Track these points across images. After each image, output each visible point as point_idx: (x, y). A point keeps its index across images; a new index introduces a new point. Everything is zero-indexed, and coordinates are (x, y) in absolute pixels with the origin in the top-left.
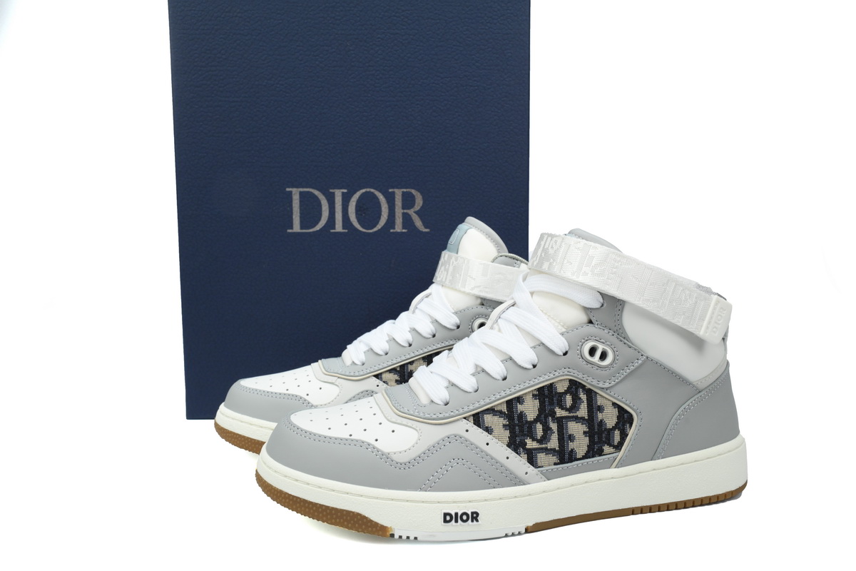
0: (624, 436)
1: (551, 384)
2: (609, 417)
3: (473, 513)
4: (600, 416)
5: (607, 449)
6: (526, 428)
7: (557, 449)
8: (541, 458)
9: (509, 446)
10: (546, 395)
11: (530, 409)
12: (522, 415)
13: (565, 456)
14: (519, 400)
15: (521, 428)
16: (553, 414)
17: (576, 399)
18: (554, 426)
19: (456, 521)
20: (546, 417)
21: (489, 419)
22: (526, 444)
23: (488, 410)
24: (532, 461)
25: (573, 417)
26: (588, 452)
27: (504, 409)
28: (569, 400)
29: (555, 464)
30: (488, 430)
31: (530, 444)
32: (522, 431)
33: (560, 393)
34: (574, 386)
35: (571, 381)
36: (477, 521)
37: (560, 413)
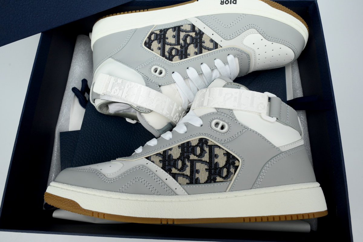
0: (149, 38)
1: (181, 60)
2: (155, 45)
3: (223, 4)
4: (160, 46)
5: (158, 32)
6: (195, 40)
7: (181, 32)
8: (189, 28)
9: (203, 33)
10: (183, 54)
11: (192, 49)
12: (196, 47)
13: (177, 29)
14: (196, 54)
15: (196, 41)
16: (181, 47)
17: (170, 53)
18: (181, 42)
20: (185, 46)
21: (211, 45)
22: (195, 34)
23: (211, 50)
24: (193, 27)
25: (172, 45)
26: (167, 31)
27: (203, 50)
28: (174, 52)
29: (182, 26)
30: (212, 41)
31: (193, 34)
33: (177, 55)
34: (170, 58)
35: (172, 61)
36: (221, 1)
37: (178, 47)
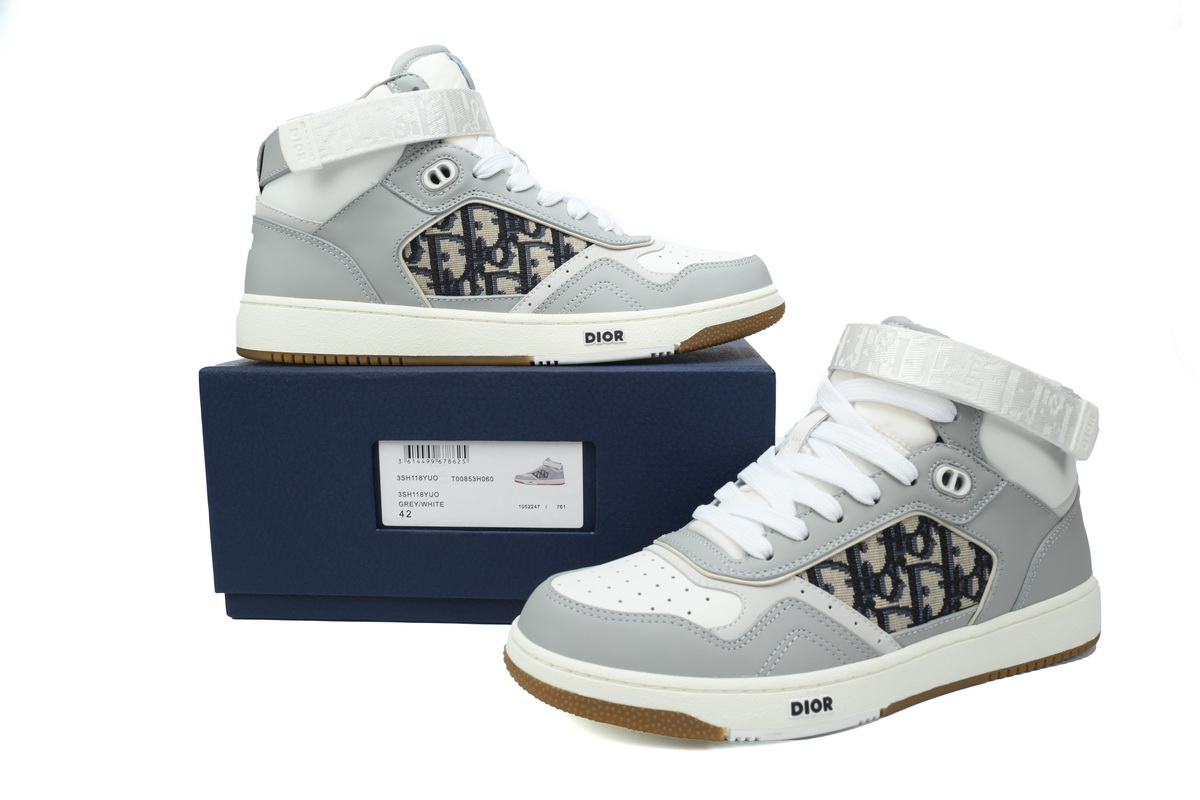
0: (983, 583)
1: (898, 524)
2: (966, 562)
3: (825, 699)
4: (956, 560)
5: (965, 602)
6: (872, 585)
7: (910, 606)
8: (894, 619)
9: (855, 607)
10: (893, 538)
11: (875, 557)
12: (866, 566)
13: (919, 615)
14: (862, 547)
15: (867, 582)
16: (903, 562)
17: (928, 541)
18: (904, 578)
19: (807, 712)
20: (895, 567)
21: (827, 574)
22: (874, 603)
23: (824, 562)
24: (883, 624)
25: (925, 564)
26: (944, 607)
27: (844, 560)
28: (920, 542)
29: (909, 626)
30: (828, 588)
31: (880, 603)
32: (868, 587)
33: (909, 535)
34: (925, 524)
35: (921, 517)
36: (831, 709)
37: (910, 560)
